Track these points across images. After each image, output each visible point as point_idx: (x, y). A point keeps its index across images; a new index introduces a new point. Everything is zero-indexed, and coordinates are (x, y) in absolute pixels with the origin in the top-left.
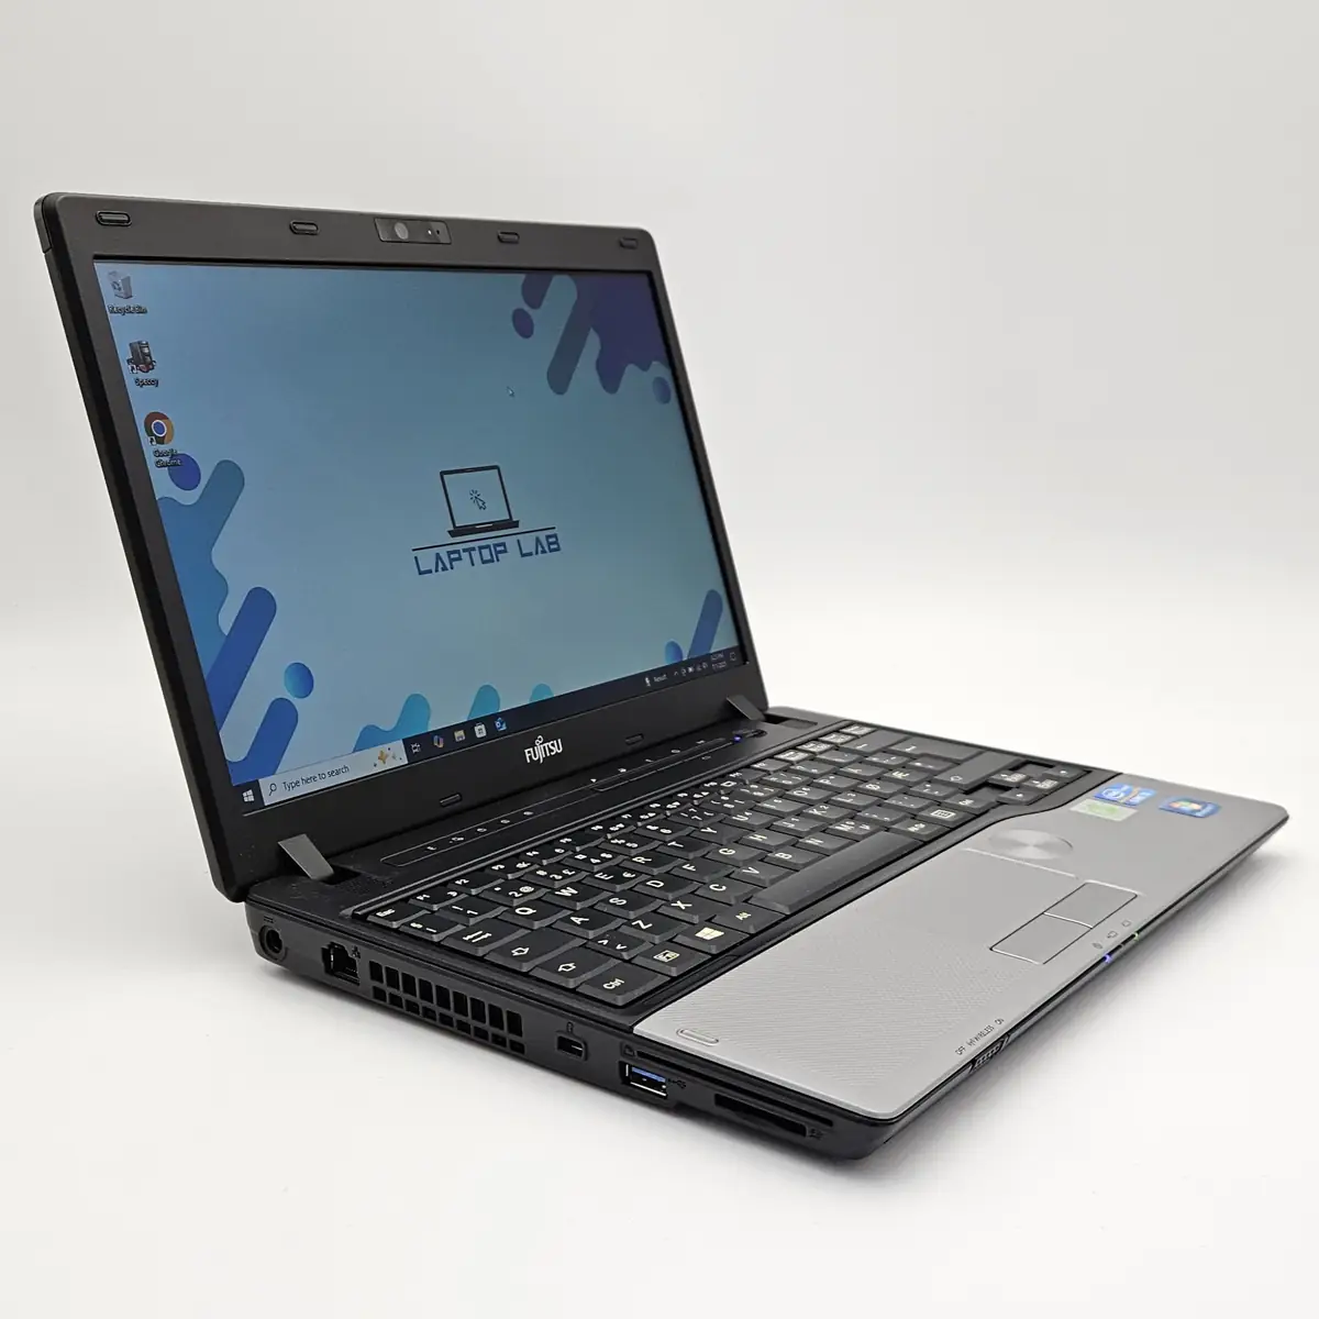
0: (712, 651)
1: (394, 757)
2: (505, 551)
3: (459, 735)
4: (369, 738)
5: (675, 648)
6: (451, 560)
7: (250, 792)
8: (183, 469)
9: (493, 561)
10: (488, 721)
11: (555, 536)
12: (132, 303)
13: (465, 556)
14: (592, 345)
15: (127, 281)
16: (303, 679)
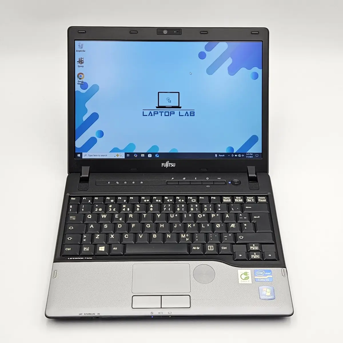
0: (247, 152)
1: (121, 156)
2: (174, 114)
3: (143, 155)
4: (115, 150)
5: (232, 149)
6: (154, 114)
7: (80, 155)
8: (84, 85)
9: (168, 116)
10: (153, 154)
11: (194, 112)
12: (82, 49)
13: (160, 114)
14: (229, 62)
15: (82, 45)
16: (101, 134)
